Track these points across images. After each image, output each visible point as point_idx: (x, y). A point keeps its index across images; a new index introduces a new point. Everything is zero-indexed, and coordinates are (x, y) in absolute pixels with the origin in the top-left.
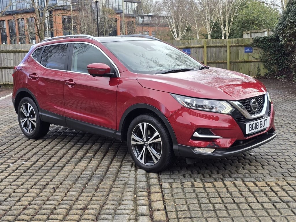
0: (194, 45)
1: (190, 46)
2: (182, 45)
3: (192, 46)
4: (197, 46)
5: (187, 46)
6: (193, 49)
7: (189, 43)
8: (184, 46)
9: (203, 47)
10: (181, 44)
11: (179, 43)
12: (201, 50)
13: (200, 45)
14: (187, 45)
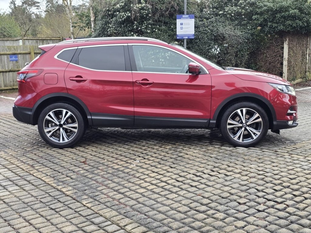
0: (20, 51)
1: (16, 52)
2: (9, 51)
3: (19, 52)
4: (24, 52)
5: (13, 52)
6: (19, 55)
7: (15, 48)
8: (10, 52)
9: (30, 53)
10: (7, 50)
11: (5, 49)
12: (28, 56)
13: (27, 52)
14: (13, 50)
